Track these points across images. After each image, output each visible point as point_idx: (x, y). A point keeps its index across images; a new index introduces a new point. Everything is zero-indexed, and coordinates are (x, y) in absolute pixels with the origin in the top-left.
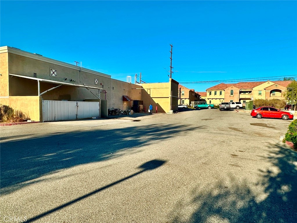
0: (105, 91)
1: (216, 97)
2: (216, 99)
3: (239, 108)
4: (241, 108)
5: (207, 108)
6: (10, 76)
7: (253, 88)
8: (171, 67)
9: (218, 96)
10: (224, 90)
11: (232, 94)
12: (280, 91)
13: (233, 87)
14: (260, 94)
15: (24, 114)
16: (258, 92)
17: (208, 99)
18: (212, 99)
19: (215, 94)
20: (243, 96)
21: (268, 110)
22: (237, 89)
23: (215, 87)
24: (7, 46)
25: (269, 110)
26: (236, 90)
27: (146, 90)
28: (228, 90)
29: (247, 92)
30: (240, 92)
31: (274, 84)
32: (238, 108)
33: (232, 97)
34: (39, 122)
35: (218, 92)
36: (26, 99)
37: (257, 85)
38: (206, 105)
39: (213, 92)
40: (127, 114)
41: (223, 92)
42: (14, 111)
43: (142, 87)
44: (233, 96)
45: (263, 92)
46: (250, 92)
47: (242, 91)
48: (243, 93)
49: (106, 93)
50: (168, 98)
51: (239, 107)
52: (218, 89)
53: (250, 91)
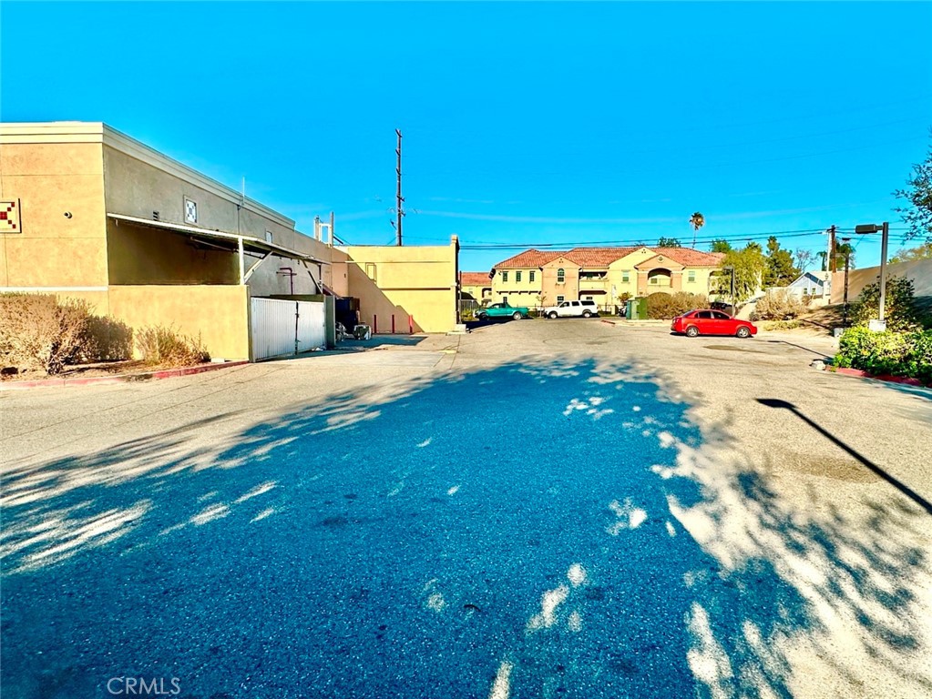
0: (290, 269)
1: (519, 287)
2: (530, 293)
3: (591, 317)
4: (594, 315)
5: (511, 318)
6: (110, 219)
7: (609, 264)
8: (400, 199)
9: (525, 284)
10: (542, 270)
11: (561, 279)
12: (667, 272)
13: (563, 260)
14: (626, 280)
15: (182, 340)
16: (623, 275)
17: (500, 293)
18: (510, 293)
19: (518, 278)
20: (587, 284)
21: (709, 317)
22: (574, 265)
23: (516, 259)
24: (101, 124)
25: (713, 317)
26: (572, 270)
27: (363, 267)
28: (552, 269)
29: (596, 274)
30: (582, 274)
31: (655, 254)
32: (587, 315)
33: (561, 287)
34: (248, 362)
35: (525, 275)
36: (192, 294)
37: (619, 258)
38: (509, 310)
39: (512, 275)
40: (357, 337)
41: (538, 274)
42: (135, 332)
43: (349, 258)
44: (564, 285)
45: (633, 275)
46: (603, 274)
47: (585, 271)
48: (585, 278)
49: (292, 275)
50: (449, 289)
51: (590, 313)
52: (526, 266)
53: (603, 270)
